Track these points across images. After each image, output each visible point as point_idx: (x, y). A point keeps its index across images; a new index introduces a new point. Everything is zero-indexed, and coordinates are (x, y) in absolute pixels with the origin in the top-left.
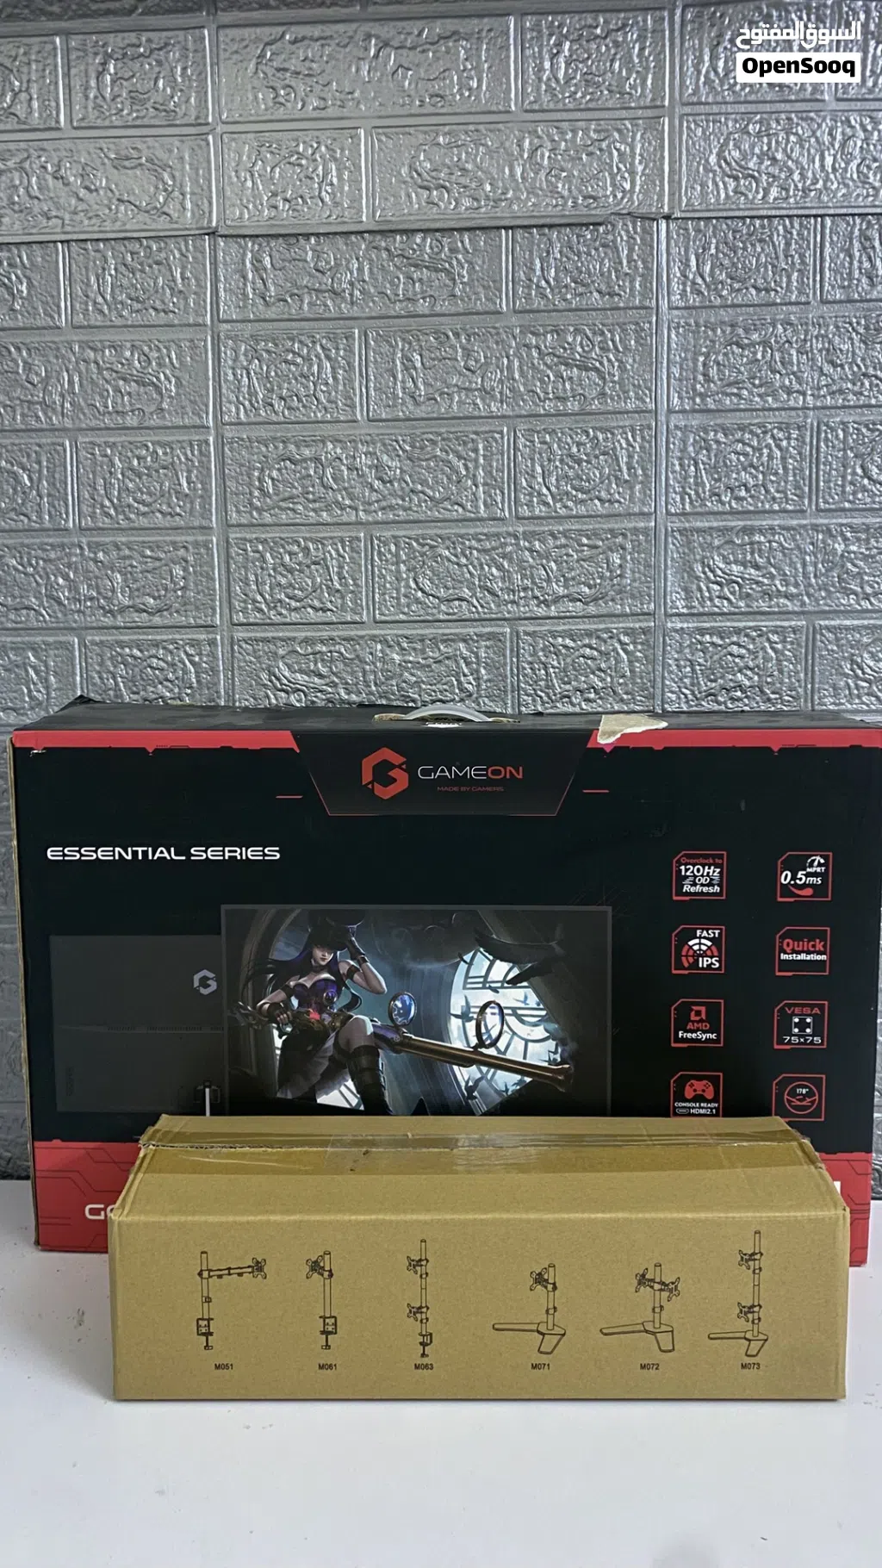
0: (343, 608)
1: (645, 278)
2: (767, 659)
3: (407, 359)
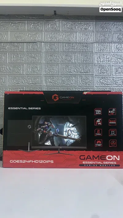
1: (41, 48)
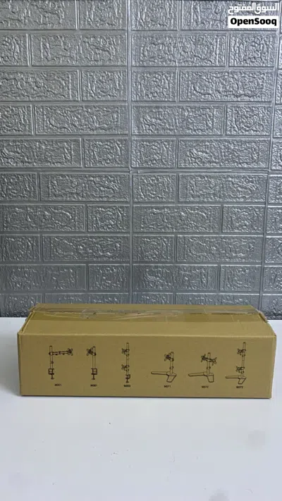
0: (25, 130)
2: (163, 150)
3: (44, 45)
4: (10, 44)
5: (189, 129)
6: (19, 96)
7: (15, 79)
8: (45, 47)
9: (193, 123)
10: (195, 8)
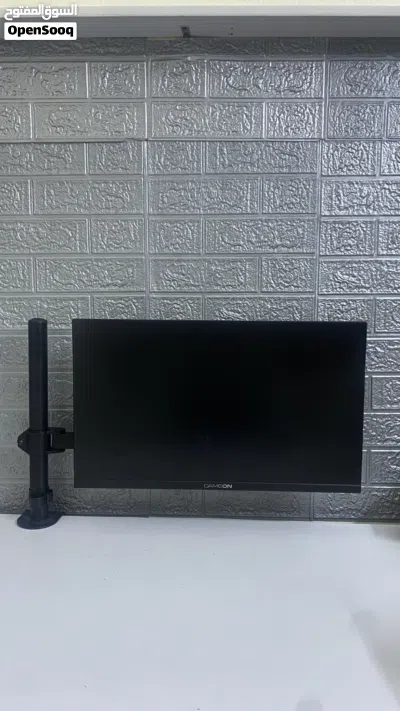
0: (24, 286)
1: (139, 163)
2: (188, 310)
3: (49, 192)
4: (10, 191)
5: (218, 285)
6: (18, 248)
7: (14, 229)
8: (49, 194)
9: (221, 278)
10: (221, 150)
